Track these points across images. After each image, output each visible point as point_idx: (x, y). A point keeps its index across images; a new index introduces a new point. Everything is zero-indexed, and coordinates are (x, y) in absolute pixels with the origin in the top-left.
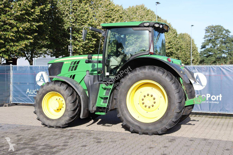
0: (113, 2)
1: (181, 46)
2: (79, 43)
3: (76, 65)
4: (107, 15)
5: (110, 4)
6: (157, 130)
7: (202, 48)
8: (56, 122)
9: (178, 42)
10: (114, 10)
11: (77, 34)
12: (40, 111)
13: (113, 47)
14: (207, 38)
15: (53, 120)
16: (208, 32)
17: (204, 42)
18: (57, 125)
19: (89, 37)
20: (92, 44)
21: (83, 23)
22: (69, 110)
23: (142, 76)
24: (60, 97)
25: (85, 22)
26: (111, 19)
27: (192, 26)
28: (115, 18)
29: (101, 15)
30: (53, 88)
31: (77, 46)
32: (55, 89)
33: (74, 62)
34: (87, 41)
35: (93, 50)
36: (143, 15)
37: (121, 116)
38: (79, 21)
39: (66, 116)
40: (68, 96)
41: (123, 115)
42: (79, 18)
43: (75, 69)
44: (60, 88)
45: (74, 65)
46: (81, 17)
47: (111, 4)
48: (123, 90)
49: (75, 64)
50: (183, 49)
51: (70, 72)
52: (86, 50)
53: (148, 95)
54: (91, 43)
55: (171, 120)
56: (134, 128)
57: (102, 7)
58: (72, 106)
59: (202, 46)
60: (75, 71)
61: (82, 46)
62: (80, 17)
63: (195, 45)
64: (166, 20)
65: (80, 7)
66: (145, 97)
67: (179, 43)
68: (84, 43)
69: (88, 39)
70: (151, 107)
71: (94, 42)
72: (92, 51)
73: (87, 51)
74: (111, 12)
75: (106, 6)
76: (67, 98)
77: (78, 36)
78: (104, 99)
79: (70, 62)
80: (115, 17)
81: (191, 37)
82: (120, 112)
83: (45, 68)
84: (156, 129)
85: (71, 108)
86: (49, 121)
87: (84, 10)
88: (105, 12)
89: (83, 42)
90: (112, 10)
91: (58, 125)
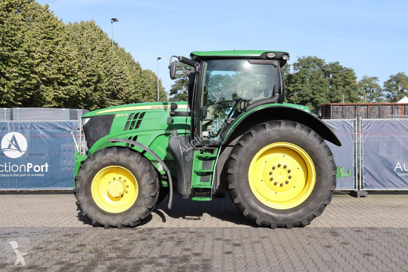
0: (53, 13)
1: (149, 90)
2: (8, 82)
3: (138, 119)
4: (46, 35)
5: (49, 17)
6: (300, 220)
7: (171, 94)
8: (121, 218)
9: (143, 83)
10: (57, 28)
11: (4, 65)
12: (88, 201)
13: (57, 90)
14: (179, 79)
15: (115, 215)
16: (181, 70)
17: (174, 83)
18: (124, 223)
19: (26, 73)
20: (31, 84)
21: (15, 48)
22: (147, 196)
23: (276, 137)
24: (120, 175)
25: (18, 46)
26: (53, 41)
27: (159, 58)
28: (60, 41)
29: (37, 35)
30: (114, 160)
31: (4, 88)
32: (118, 160)
33: (135, 114)
34: (23, 79)
35: (31, 94)
36: (95, 37)
37: (242, 201)
38: (8, 43)
39: (140, 206)
40: (144, 172)
41: (244, 199)
42: (8, 39)
43: (137, 127)
44: (130, 158)
45: (134, 119)
46: (12, 36)
47: (51, 18)
48: (244, 159)
49: (135, 117)
50: (151, 94)
51: (128, 131)
52: (20, 93)
53: (279, 166)
54: (28, 81)
55: (322, 202)
56: (263, 219)
57: (37, 21)
58: (152, 189)
59: (171, 90)
60: (137, 130)
61: (13, 87)
62: (8, 37)
63: (162, 88)
64: (124, 48)
65: (9, 19)
66: (274, 168)
67: (145, 84)
68: (18, 81)
69: (24, 76)
70: (284, 184)
71: (34, 81)
72: (29, 95)
73: (21, 96)
74: (52, 30)
75: (43, 20)
76: (143, 175)
77: (5, 69)
78: (202, 175)
79: (127, 115)
80: (60, 39)
81: (156, 75)
82: (239, 196)
83: (19, 126)
84: (300, 218)
85: (150, 193)
86: (107, 217)
87: (16, 25)
88: (42, 30)
89: (16, 79)
90: (53, 27)
91: (126, 222)
